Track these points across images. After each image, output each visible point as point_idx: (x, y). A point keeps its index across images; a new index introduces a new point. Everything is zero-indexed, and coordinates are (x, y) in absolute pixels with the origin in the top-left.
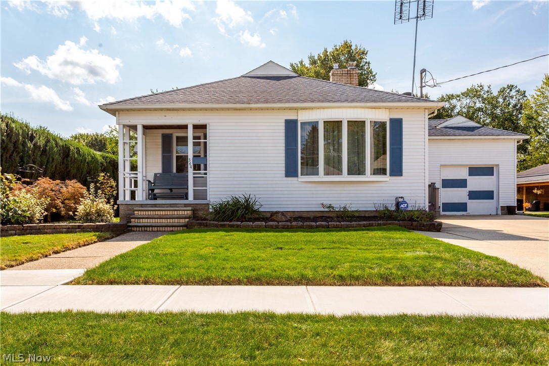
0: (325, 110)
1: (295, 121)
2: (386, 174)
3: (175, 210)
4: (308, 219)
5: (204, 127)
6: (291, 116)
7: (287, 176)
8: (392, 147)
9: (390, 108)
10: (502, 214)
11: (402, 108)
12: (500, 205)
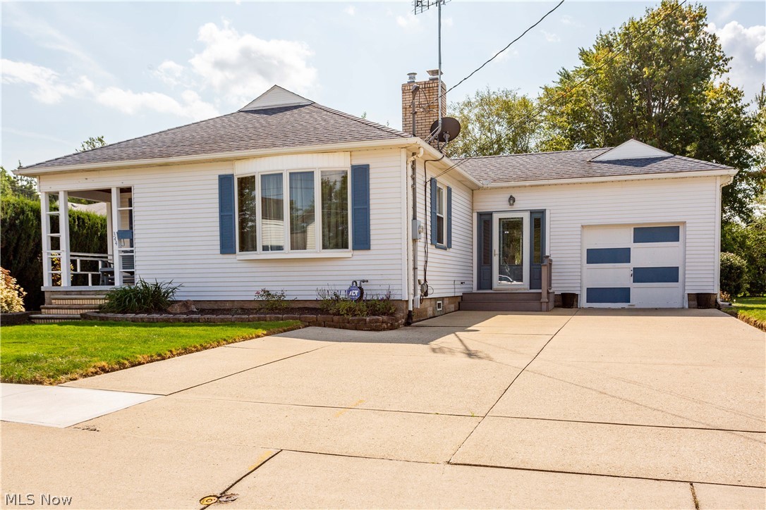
0: (263, 159)
1: (230, 177)
2: (347, 247)
3: (92, 299)
4: (228, 311)
5: (129, 190)
6: (226, 171)
7: (222, 252)
8: (356, 207)
9: (351, 151)
10: (689, 308)
11: (367, 149)
12: (687, 292)
